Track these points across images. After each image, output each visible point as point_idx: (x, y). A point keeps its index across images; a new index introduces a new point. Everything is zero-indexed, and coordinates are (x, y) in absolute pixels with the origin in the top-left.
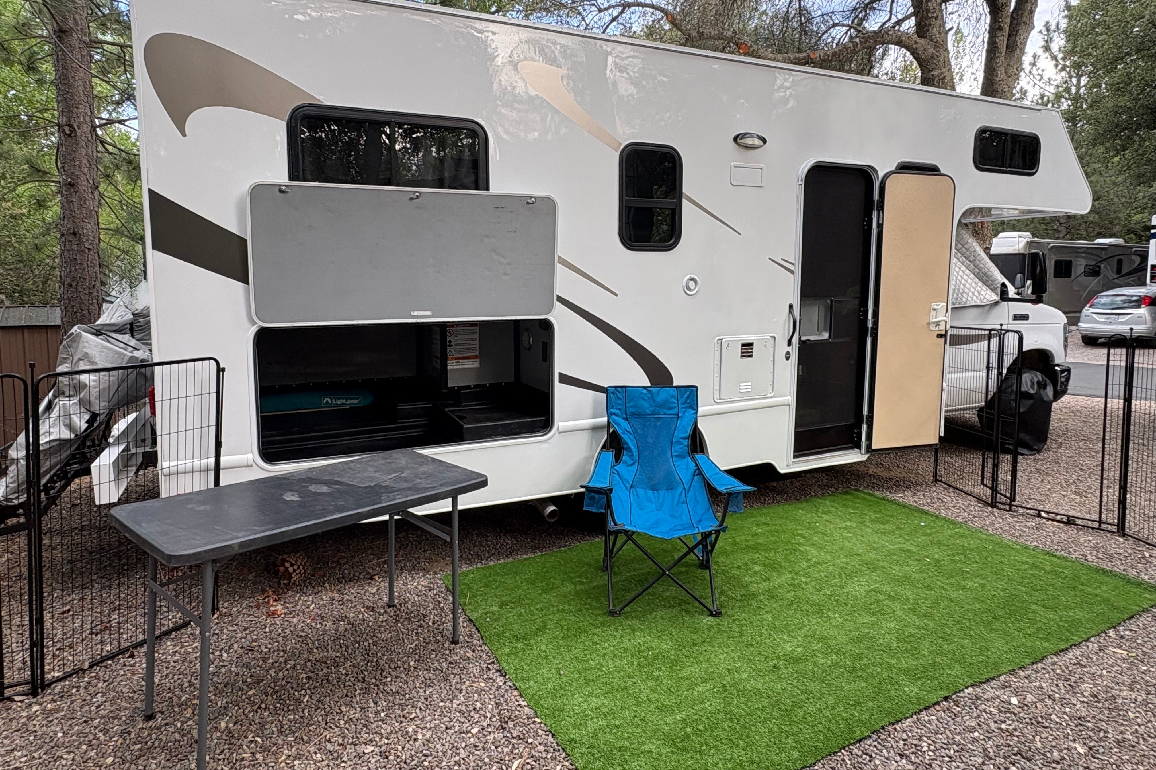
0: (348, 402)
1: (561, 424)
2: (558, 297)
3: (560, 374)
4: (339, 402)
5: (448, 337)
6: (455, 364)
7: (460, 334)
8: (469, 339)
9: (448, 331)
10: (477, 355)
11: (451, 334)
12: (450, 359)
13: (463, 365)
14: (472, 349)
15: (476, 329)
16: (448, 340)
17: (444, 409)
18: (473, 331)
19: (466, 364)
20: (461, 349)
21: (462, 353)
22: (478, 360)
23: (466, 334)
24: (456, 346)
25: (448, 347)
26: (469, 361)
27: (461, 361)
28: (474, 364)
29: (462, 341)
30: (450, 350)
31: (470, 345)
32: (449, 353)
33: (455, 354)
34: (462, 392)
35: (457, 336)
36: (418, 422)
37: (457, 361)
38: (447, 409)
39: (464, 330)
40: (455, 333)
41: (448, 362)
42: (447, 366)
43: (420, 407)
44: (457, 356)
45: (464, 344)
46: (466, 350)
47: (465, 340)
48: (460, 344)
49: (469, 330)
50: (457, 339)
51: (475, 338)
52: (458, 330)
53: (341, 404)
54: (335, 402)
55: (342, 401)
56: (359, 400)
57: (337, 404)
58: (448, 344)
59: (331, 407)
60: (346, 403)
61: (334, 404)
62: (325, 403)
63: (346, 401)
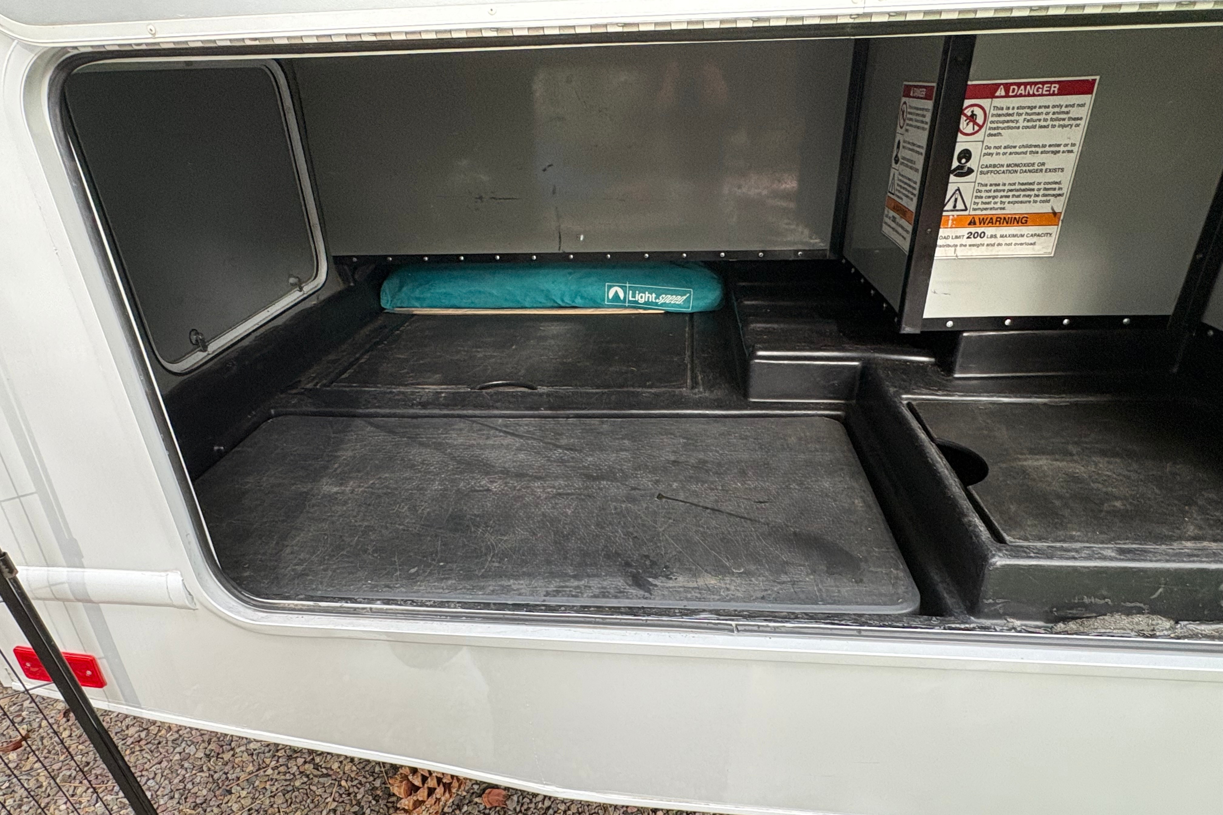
0: (661, 301)
4: (641, 298)
5: (960, 137)
6: (964, 241)
7: (1013, 125)
8: (1040, 150)
9: (968, 112)
10: (1055, 214)
11: (975, 123)
12: (950, 222)
13: (993, 245)
14: (1042, 186)
15: (1083, 105)
16: (958, 149)
17: (898, 394)
18: (1068, 113)
19: (1006, 244)
20: (1001, 188)
21: (1002, 202)
22: (1054, 230)
23: (1034, 127)
24: (982, 173)
25: (952, 178)
26: (1019, 233)
27: (990, 231)
28: (1034, 244)
29: (1011, 154)
30: (958, 190)
31: (1041, 170)
32: (953, 199)
33: (975, 203)
34: (965, 334)
35: (1000, 134)
36: (813, 409)
37: (973, 230)
38: (907, 399)
39: (1029, 111)
40: (992, 122)
41: (942, 232)
42: (935, 245)
43: (823, 366)
44: (978, 212)
45: (1017, 165)
46: (1017, 190)
47: (1025, 153)
48: (1003, 166)
49: (1051, 110)
50: (995, 147)
51: (1066, 145)
52: (1008, 108)
53: (645, 303)
54: (634, 297)
55: (649, 297)
56: (685, 297)
57: (636, 302)
58: (955, 164)
59: (625, 307)
60: (657, 301)
61: (630, 301)
62: (611, 296)
63: (656, 299)
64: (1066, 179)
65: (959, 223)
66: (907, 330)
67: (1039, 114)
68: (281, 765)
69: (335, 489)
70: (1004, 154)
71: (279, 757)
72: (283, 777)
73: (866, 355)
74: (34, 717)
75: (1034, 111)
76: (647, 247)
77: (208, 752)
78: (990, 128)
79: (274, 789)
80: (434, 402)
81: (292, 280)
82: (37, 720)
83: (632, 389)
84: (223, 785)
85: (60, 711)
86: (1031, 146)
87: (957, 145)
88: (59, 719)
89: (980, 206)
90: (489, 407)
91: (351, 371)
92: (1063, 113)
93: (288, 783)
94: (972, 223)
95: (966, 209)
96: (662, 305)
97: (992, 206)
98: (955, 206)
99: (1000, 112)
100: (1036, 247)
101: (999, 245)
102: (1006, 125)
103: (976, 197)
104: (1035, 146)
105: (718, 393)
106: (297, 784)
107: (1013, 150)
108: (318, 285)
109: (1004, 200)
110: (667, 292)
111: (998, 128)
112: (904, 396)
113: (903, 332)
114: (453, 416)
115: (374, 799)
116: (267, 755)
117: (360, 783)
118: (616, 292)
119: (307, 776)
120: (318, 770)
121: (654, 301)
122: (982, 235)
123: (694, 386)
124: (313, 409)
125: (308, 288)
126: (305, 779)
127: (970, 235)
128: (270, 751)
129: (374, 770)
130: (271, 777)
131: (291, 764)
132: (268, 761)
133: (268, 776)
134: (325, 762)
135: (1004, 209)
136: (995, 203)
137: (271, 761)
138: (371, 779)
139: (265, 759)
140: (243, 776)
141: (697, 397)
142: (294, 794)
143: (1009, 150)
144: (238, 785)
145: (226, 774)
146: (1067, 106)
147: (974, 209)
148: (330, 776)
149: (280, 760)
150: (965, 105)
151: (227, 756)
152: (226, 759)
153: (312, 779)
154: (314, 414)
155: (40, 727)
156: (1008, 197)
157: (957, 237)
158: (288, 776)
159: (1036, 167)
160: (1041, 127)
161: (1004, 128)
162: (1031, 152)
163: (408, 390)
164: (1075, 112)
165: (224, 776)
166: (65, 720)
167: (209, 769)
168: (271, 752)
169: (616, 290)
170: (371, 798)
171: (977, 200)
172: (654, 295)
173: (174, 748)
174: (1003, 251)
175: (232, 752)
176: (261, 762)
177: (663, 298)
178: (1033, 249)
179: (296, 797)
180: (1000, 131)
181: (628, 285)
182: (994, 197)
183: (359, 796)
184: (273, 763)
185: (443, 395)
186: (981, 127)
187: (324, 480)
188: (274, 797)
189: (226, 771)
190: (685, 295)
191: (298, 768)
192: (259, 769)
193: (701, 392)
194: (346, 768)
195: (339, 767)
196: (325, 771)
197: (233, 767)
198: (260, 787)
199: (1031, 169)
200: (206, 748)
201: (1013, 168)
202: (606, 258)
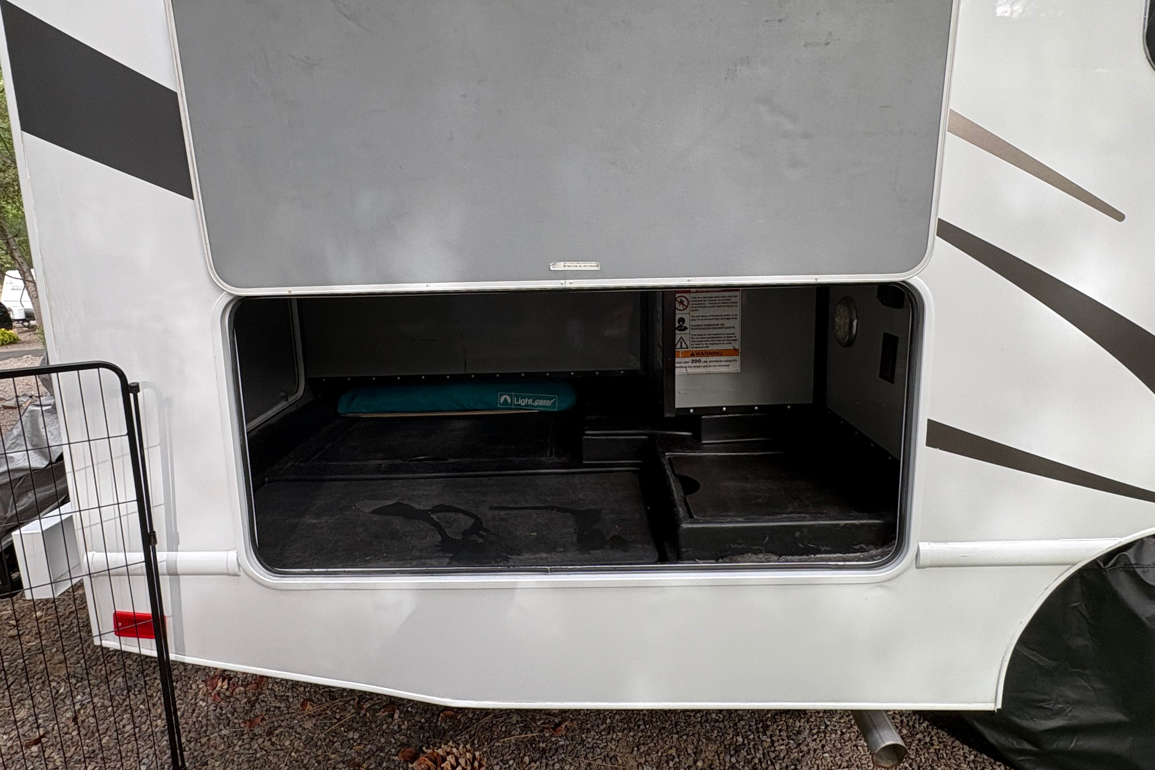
0: (536, 404)
1: (924, 547)
2: (941, 223)
3: (931, 424)
4: (523, 402)
5: (677, 312)
6: (690, 364)
7: (703, 306)
8: (720, 318)
9: (679, 299)
10: (735, 349)
11: (683, 305)
12: (680, 354)
13: (706, 366)
14: (725, 335)
15: (736, 296)
16: (677, 317)
17: (664, 453)
18: (729, 300)
19: (713, 366)
20: (704, 336)
21: (706, 344)
22: (738, 358)
23: (714, 307)
24: (692, 329)
25: (677, 332)
26: (719, 360)
27: (703, 359)
28: (728, 366)
29: (705, 319)
30: (681, 337)
31: (723, 328)
32: (680, 342)
33: (692, 344)
34: (703, 417)
35: (697, 310)
36: (622, 467)
37: (694, 358)
38: (668, 455)
39: (710, 299)
40: (692, 304)
41: (677, 360)
42: (674, 367)
43: (625, 440)
44: (695, 349)
45: (710, 325)
46: (713, 338)
47: (713, 319)
48: (702, 325)
49: (720, 298)
50: (697, 316)
51: (733, 315)
52: (699, 298)
53: (526, 406)
54: (517, 401)
55: (528, 401)
56: (552, 401)
57: (520, 405)
58: (677, 325)
59: (512, 409)
60: (534, 404)
61: (515, 405)
62: (502, 401)
63: (533, 402)
64: (737, 332)
65: (685, 355)
66: (667, 415)
67: (715, 300)
68: (245, 744)
69: (315, 521)
70: (702, 320)
71: (244, 739)
72: (247, 752)
73: (650, 432)
74: (48, 724)
75: (712, 299)
76: (522, 370)
77: (189, 739)
78: (692, 307)
79: (241, 760)
80: (378, 470)
81: (282, 394)
82: (51, 725)
83: (510, 459)
84: (201, 759)
85: (68, 718)
86: (715, 316)
87: (677, 315)
88: (69, 723)
89: (695, 346)
90: (414, 472)
91: (320, 454)
92: (727, 300)
93: (251, 755)
94: (692, 355)
95: (688, 348)
96: (537, 407)
97: (701, 346)
98: (681, 346)
99: (695, 299)
100: (731, 367)
101: (710, 366)
102: (700, 306)
103: (692, 341)
104: (717, 316)
105: (564, 459)
106: (258, 755)
107: (706, 318)
108: (297, 397)
109: (707, 342)
110: (540, 398)
111: (696, 307)
112: (667, 454)
113: (666, 416)
114: (390, 479)
115: (317, 762)
116: (234, 738)
117: (306, 753)
118: (506, 399)
119: (266, 751)
120: (274, 746)
121: (531, 404)
122: (699, 361)
123: (551, 455)
124: (295, 477)
125: (292, 399)
126: (264, 753)
127: (693, 361)
128: (236, 736)
129: (317, 744)
130: (238, 752)
131: (254, 742)
132: (235, 742)
133: (236, 751)
134: (279, 741)
135: (707, 347)
136: (703, 344)
137: (238, 742)
138: (315, 750)
139: (233, 741)
140: (217, 753)
141: (550, 462)
142: (256, 763)
143: (704, 318)
144: (213, 758)
145: (204, 752)
146: (728, 297)
147: (692, 348)
148: (283, 750)
149: (245, 740)
150: (676, 296)
151: (204, 740)
152: (203, 742)
153: (270, 752)
154: (295, 480)
155: (53, 729)
156: (709, 341)
157: (686, 362)
158: (251, 751)
159: (720, 326)
160: (717, 306)
161: (699, 307)
162: (716, 319)
163: (360, 463)
164: (733, 300)
165: (202, 754)
166: (73, 723)
167: (190, 749)
168: (238, 736)
169: (505, 397)
170: (314, 761)
171: (693, 343)
172: (531, 400)
173: (163, 737)
174: (712, 370)
175: (207, 738)
176: (230, 743)
177: (537, 402)
178: (729, 369)
179: (257, 764)
180: (697, 309)
181: (513, 394)
182: (702, 341)
183: (305, 762)
184: (240, 743)
185: (384, 466)
186: (687, 307)
187: (307, 517)
188: (241, 764)
189: (203, 750)
190: (552, 399)
191: (259, 745)
192: (228, 747)
193: (554, 459)
194: (296, 744)
195: (290, 744)
196: (279, 747)
197: (208, 747)
198: (230, 759)
199: (717, 327)
200: (187, 736)
201: (708, 327)
202: (496, 376)
